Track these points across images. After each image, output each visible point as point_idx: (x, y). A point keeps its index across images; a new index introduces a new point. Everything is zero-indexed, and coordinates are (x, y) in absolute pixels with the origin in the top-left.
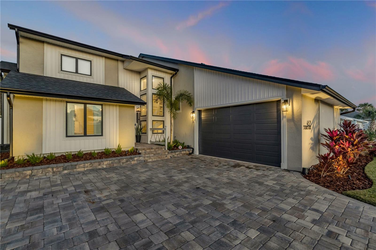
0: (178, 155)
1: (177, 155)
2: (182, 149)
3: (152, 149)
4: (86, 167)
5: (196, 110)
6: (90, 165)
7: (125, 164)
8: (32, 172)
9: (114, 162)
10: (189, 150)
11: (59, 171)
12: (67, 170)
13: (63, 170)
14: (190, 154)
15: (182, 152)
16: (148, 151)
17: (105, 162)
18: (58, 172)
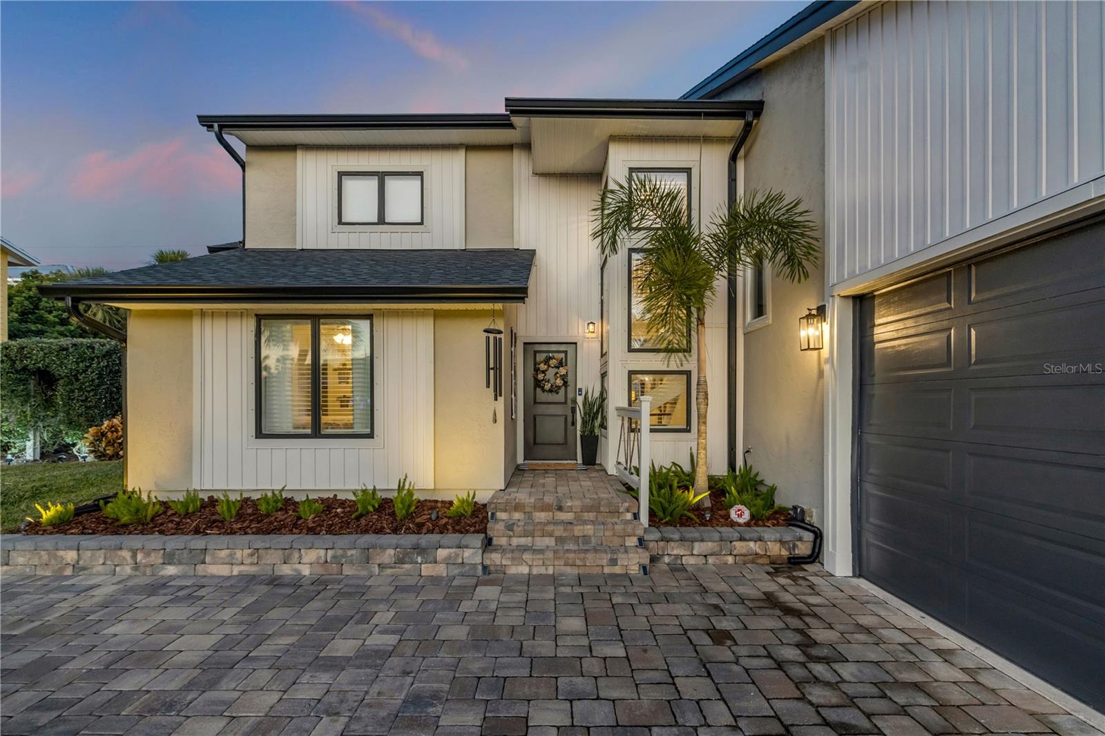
0: (711, 560)
1: (701, 560)
2: (747, 524)
3: (560, 509)
4: (238, 564)
5: (837, 300)
6: (252, 555)
7: (389, 571)
8: (79, 554)
9: (343, 556)
10: (787, 538)
11: (152, 565)
12: (175, 564)
13: (164, 564)
14: (796, 562)
15: (738, 544)
16: (541, 516)
17: (306, 554)
18: (148, 569)
